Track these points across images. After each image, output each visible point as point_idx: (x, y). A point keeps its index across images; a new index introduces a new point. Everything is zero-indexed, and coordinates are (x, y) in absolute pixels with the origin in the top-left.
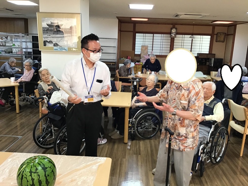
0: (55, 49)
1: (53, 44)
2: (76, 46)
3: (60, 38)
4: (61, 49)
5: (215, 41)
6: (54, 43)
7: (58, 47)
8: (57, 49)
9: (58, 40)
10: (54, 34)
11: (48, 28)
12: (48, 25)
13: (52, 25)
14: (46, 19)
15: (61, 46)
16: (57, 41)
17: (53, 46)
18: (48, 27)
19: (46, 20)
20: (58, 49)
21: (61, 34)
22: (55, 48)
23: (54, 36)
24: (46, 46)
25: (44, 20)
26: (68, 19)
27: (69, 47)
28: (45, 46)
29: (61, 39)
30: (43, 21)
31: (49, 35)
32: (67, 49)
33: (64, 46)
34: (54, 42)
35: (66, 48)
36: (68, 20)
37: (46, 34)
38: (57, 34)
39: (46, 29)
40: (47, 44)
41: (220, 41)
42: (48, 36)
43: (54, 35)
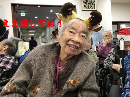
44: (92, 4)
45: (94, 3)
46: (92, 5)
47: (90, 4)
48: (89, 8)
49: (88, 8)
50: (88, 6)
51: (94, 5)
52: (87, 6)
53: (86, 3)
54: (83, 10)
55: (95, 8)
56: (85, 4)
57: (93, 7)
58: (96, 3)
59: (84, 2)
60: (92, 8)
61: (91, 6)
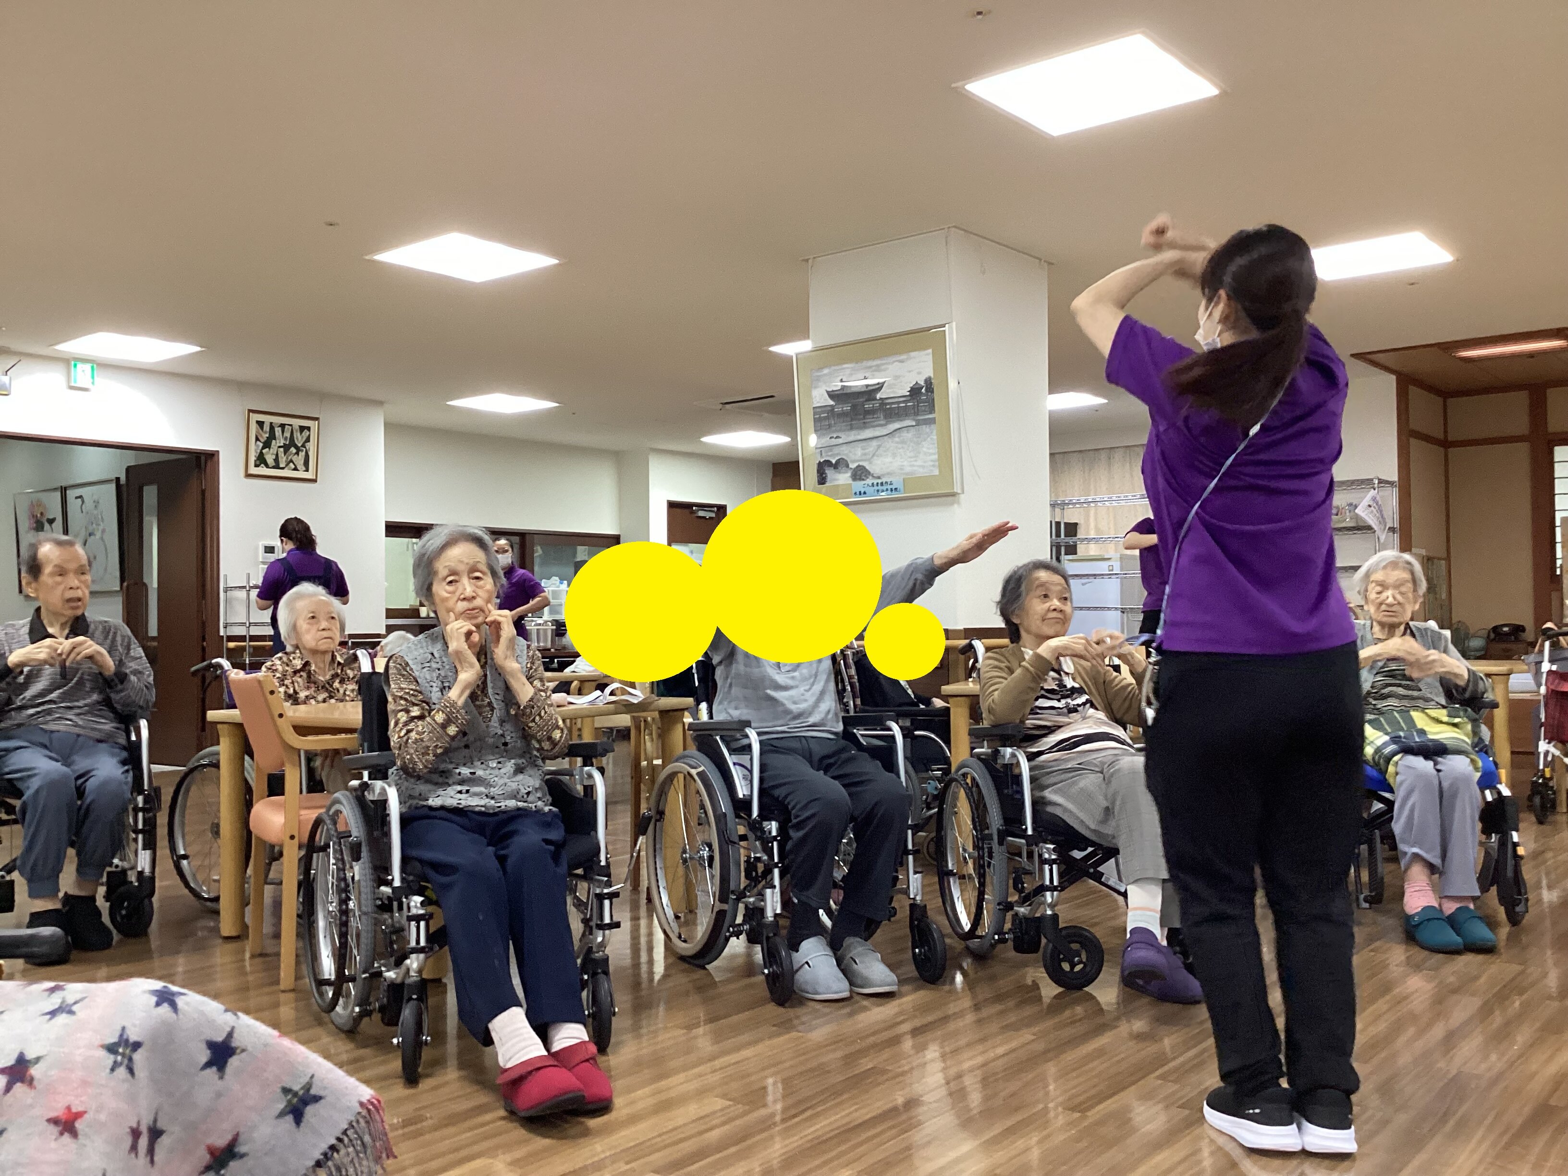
0: (855, 493)
1: (849, 474)
2: (933, 466)
3: (875, 443)
4: (880, 488)
6: (853, 466)
7: (869, 481)
8: (865, 493)
9: (867, 451)
10: (852, 428)
11: (831, 406)
12: (832, 395)
13: (846, 394)
14: (826, 371)
15: (879, 478)
16: (865, 454)
17: (850, 481)
18: (832, 403)
19: (825, 375)
20: (870, 490)
21: (876, 423)
22: (859, 486)
23: (853, 435)
24: (827, 484)
25: (818, 379)
26: (903, 357)
27: (907, 474)
28: (824, 484)
29: (879, 447)
30: (814, 382)
31: (837, 437)
32: (900, 486)
33: (888, 474)
34: (853, 461)
35: (897, 482)
36: (902, 361)
37: (824, 435)
38: (865, 426)
39: (823, 412)
40: (830, 473)
42: (835, 441)
43: (853, 432)
44: (293, 450)
45: (303, 446)
46: (297, 453)
47: (286, 448)
48: (281, 466)
49: (277, 467)
50: (276, 460)
51: (302, 454)
52: (270, 459)
53: (267, 445)
54: (248, 476)
55: (307, 470)
56: (263, 448)
57: (301, 466)
58: (311, 446)
59: (257, 439)
60: (296, 469)
61: (291, 461)
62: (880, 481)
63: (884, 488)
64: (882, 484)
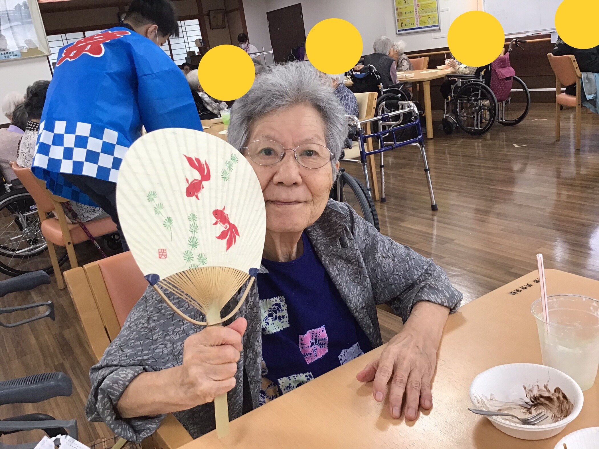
4: (6, 55)
5: (209, 28)
27: (21, 47)
32: (19, 53)
35: (16, 52)
41: (218, 27)
62: (5, 52)
63: (9, 55)
64: (7, 53)
